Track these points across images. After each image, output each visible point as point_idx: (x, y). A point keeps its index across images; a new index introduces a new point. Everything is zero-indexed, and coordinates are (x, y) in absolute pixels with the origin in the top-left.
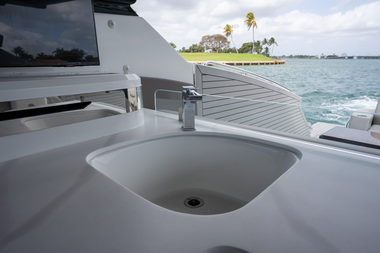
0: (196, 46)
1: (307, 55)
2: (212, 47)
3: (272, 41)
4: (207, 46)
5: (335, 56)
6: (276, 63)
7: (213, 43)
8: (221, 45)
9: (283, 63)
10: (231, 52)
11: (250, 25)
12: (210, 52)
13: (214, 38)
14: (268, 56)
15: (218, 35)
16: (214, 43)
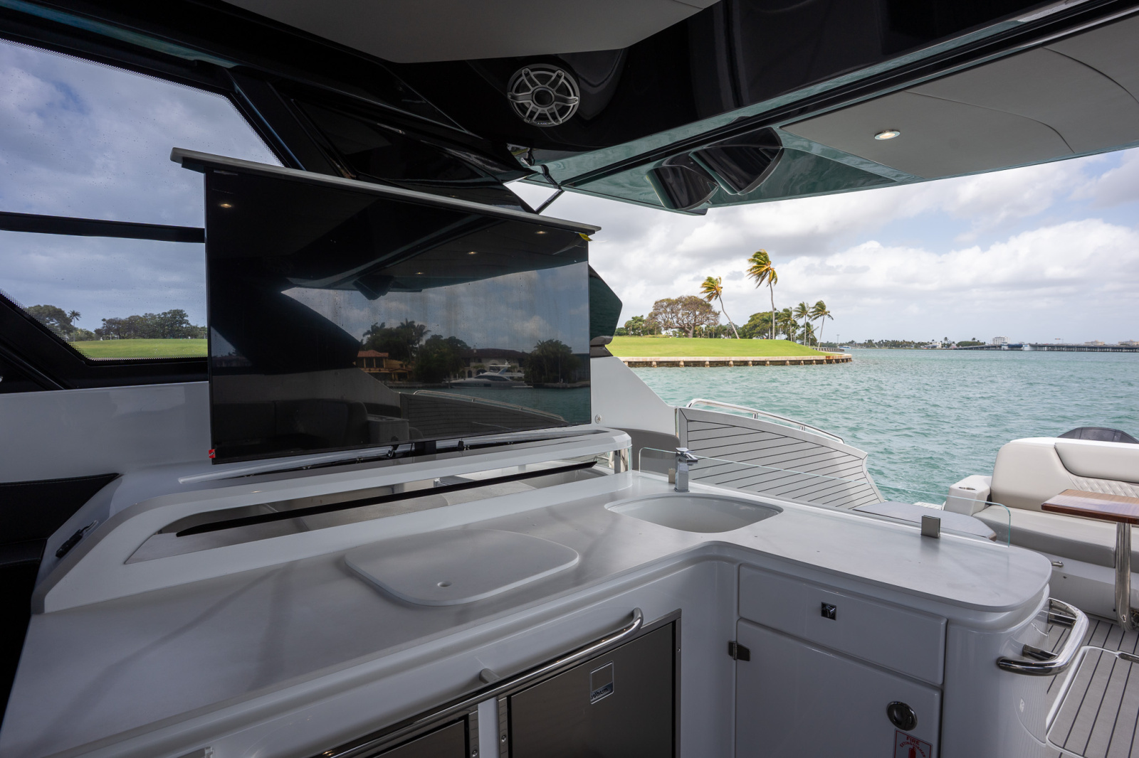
0: (640, 320)
1: (908, 339)
2: (676, 325)
3: (820, 309)
4: (666, 322)
5: (978, 343)
6: (829, 361)
7: (680, 315)
8: (699, 318)
9: (847, 360)
10: (724, 334)
11: (761, 276)
12: (675, 334)
13: (682, 305)
14: (813, 342)
15: (690, 298)
16: (683, 315)
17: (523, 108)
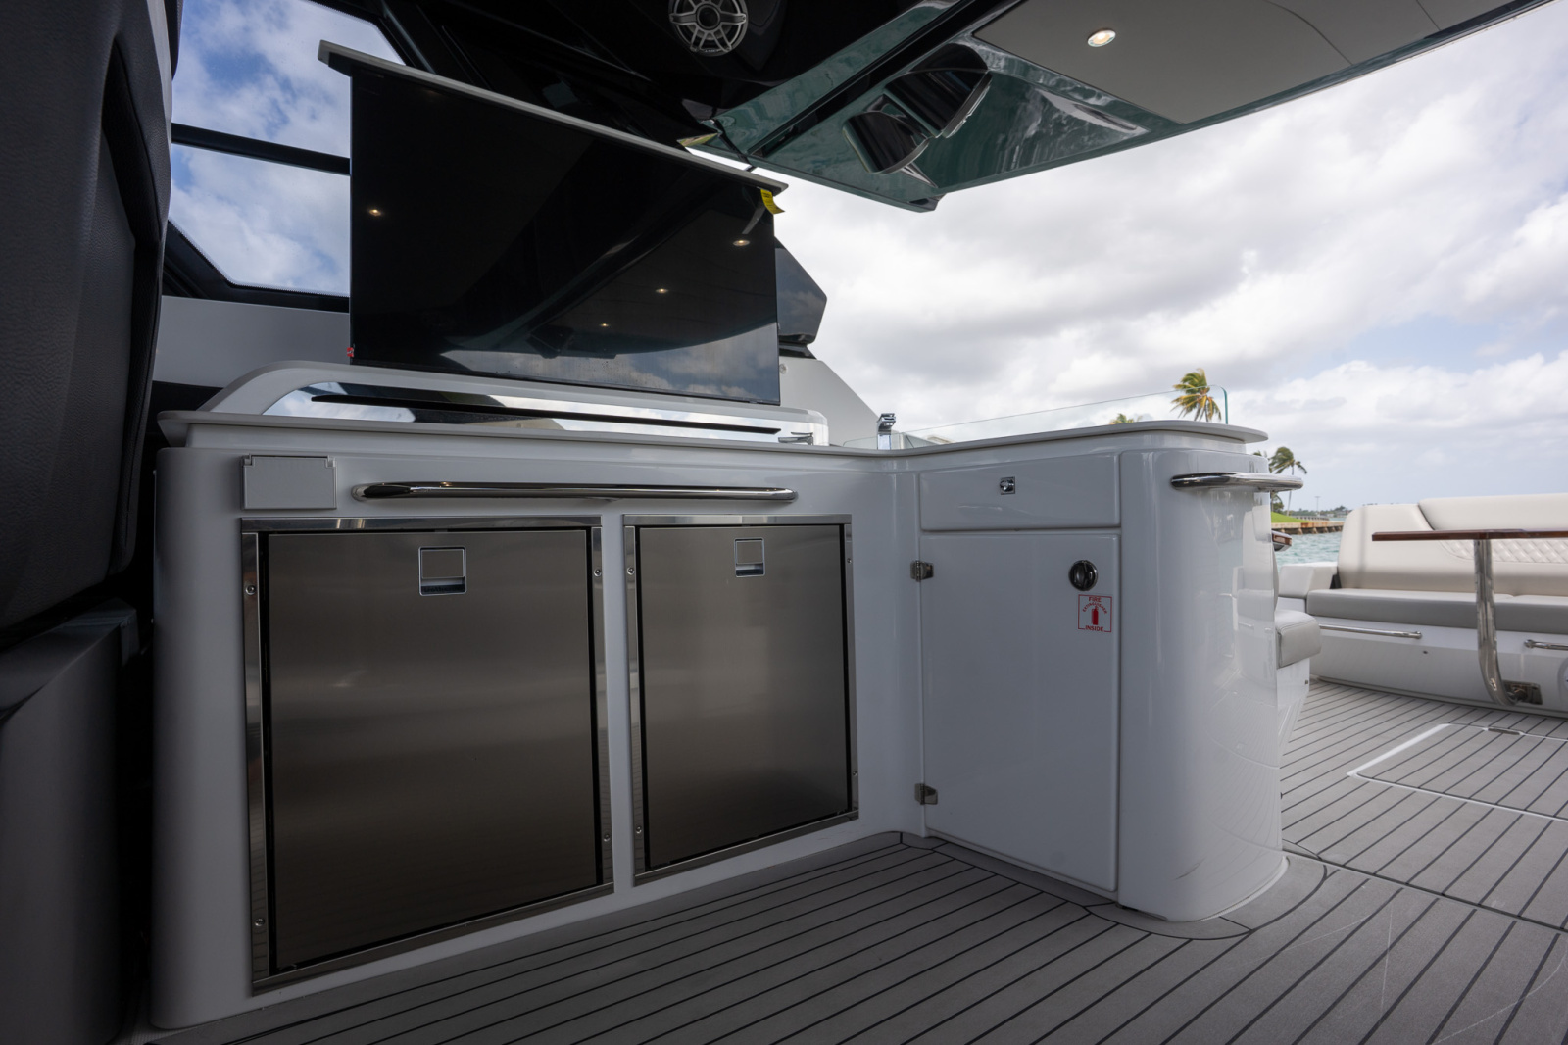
3: (1285, 460)
6: (1307, 530)
17: (687, 31)
